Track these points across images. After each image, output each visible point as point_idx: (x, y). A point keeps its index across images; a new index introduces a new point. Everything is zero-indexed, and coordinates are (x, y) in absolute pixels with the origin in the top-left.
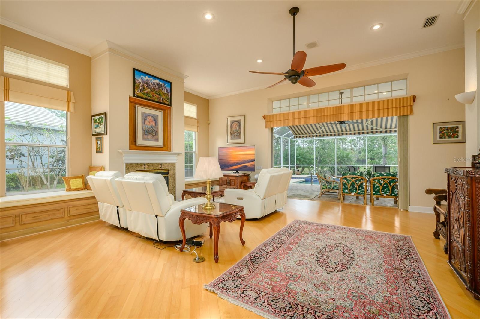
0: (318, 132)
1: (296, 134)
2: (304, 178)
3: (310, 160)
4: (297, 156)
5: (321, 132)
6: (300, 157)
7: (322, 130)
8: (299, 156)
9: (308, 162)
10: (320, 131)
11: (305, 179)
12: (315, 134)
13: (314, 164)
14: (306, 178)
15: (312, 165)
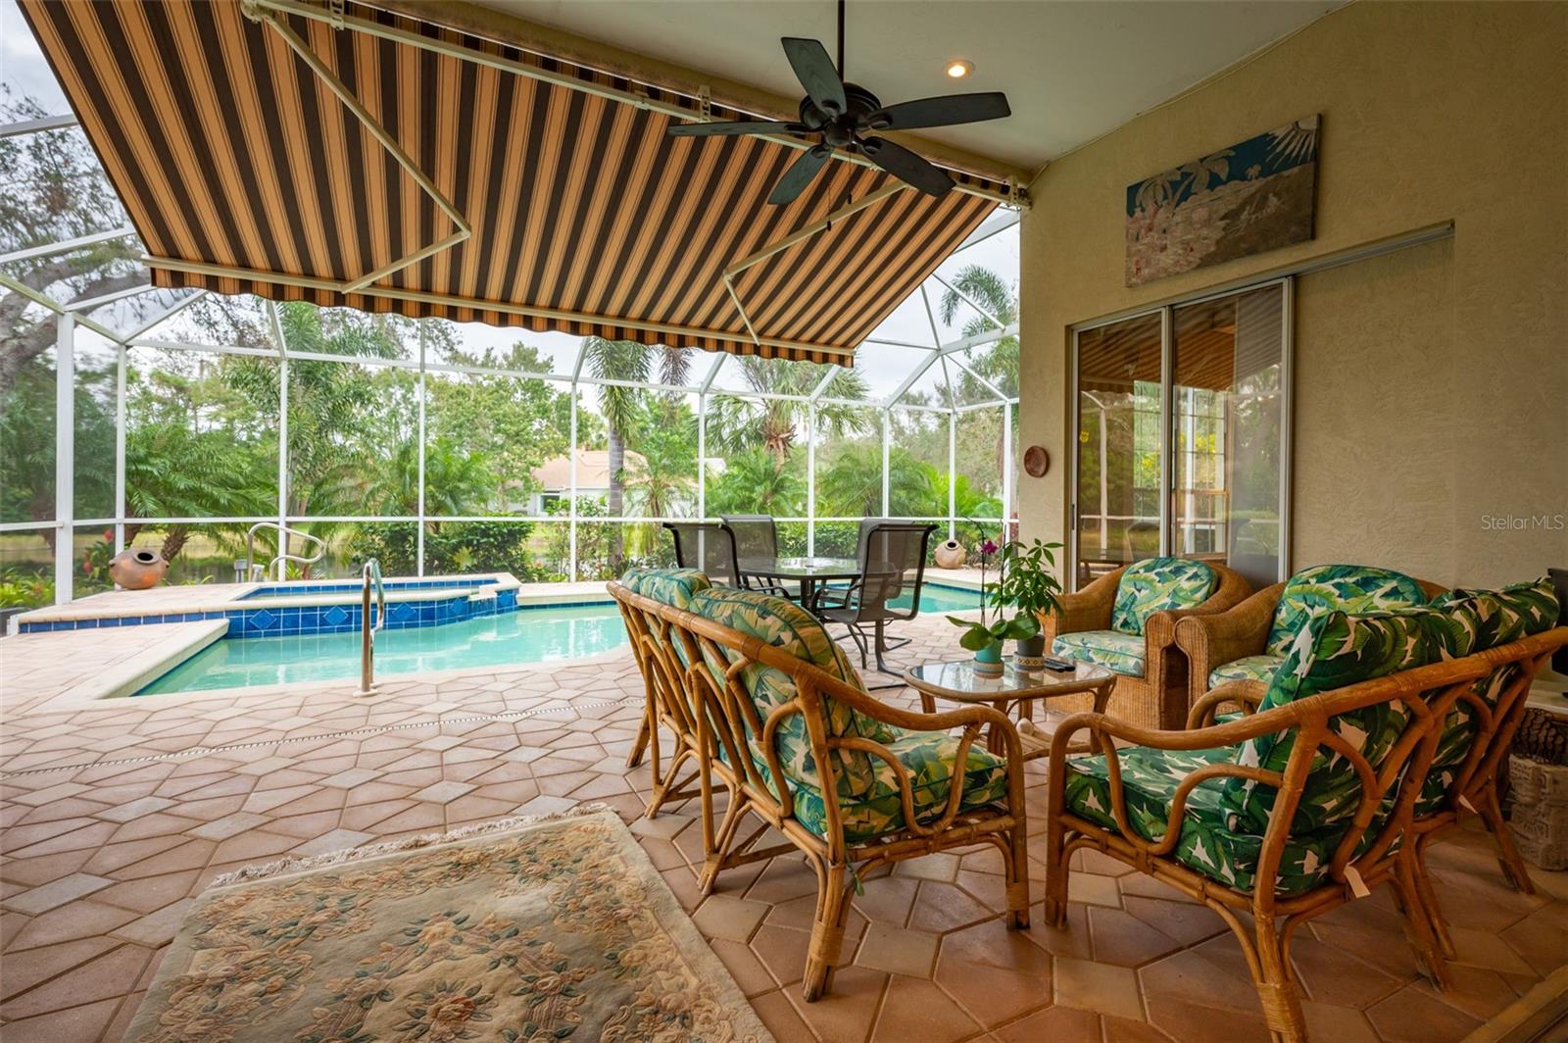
0: (383, 275)
1: (174, 254)
2: (212, 615)
3: (238, 486)
4: (129, 460)
5: (413, 279)
6: (156, 467)
7: (427, 266)
8: (150, 454)
9: (224, 496)
10: (410, 265)
11: (225, 621)
12: (359, 286)
13: (277, 514)
14: (229, 613)
15: (264, 521)
